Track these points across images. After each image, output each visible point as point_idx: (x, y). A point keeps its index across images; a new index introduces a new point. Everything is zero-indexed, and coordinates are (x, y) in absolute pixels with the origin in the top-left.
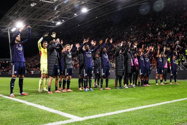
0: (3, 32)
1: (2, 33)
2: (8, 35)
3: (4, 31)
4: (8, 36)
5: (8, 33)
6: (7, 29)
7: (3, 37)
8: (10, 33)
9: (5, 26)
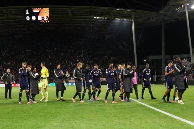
0: (178, 12)
1: (177, 15)
2: (186, 16)
3: (179, 10)
4: (186, 18)
5: (185, 13)
6: (185, 6)
7: (177, 20)
8: (188, 12)
9: (181, 2)
